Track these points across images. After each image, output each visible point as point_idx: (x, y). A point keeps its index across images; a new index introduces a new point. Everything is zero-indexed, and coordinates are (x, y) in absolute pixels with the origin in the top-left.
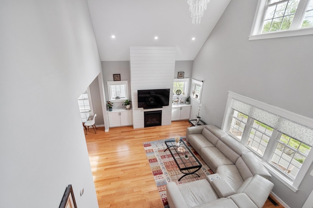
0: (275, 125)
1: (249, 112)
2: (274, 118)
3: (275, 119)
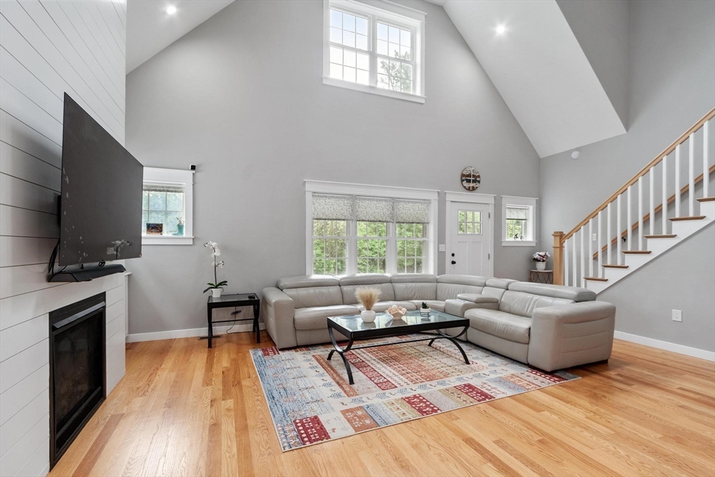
2: (387, 207)
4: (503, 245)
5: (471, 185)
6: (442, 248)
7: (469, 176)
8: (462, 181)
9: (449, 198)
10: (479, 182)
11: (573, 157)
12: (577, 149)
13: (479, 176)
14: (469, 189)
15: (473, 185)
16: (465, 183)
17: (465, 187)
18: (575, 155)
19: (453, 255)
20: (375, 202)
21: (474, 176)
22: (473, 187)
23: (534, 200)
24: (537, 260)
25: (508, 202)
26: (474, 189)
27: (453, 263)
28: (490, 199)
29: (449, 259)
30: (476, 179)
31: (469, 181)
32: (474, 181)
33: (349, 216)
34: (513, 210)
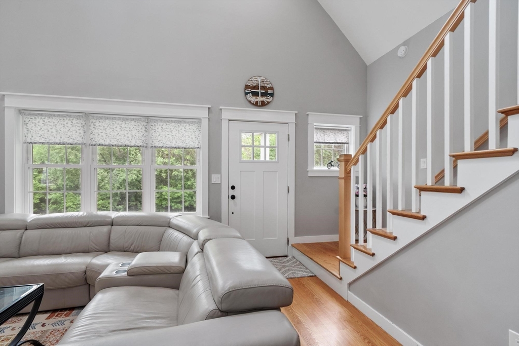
0: (143, 139)
1: (82, 134)
2: (137, 128)
3: (140, 129)
4: (310, 174)
5: (260, 99)
6: (215, 178)
7: (256, 87)
8: (246, 94)
9: (226, 115)
10: (272, 95)
11: (400, 56)
12: (404, 44)
13: (272, 88)
14: (256, 104)
15: (264, 99)
16: (249, 96)
17: (250, 102)
18: (401, 52)
19: (233, 188)
20: (119, 122)
21: (263, 88)
22: (263, 102)
23: (356, 119)
25: (315, 121)
26: (263, 104)
27: (233, 197)
28: (290, 117)
29: (225, 193)
30: (267, 92)
31: (255, 94)
32: (263, 95)
33: (80, 139)
34: (328, 132)
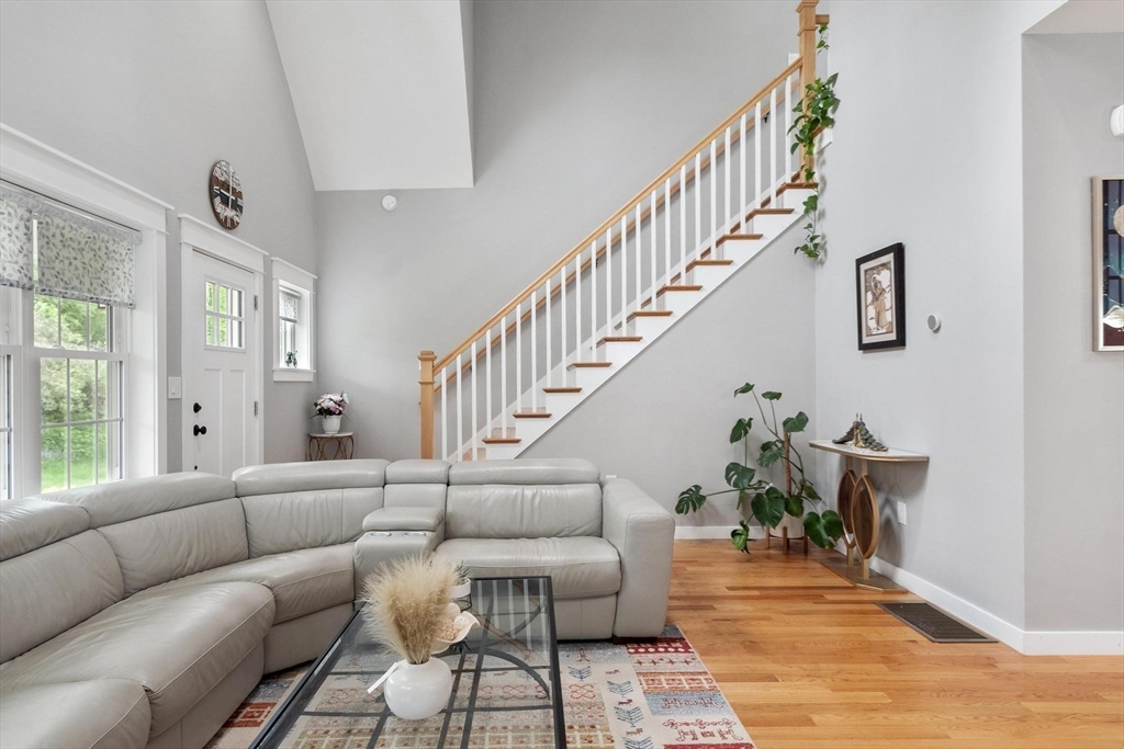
4: (276, 377)
5: (229, 212)
7: (226, 186)
8: (212, 196)
9: (186, 236)
10: (241, 209)
11: (385, 206)
12: (393, 192)
13: (241, 195)
14: (225, 225)
15: (233, 214)
16: (218, 204)
17: (217, 215)
18: (390, 203)
19: (197, 408)
21: (234, 190)
22: (232, 220)
23: (311, 280)
24: (328, 412)
26: (233, 224)
27: (198, 430)
28: (258, 261)
29: (189, 420)
30: (237, 201)
31: (224, 201)
32: (234, 206)
